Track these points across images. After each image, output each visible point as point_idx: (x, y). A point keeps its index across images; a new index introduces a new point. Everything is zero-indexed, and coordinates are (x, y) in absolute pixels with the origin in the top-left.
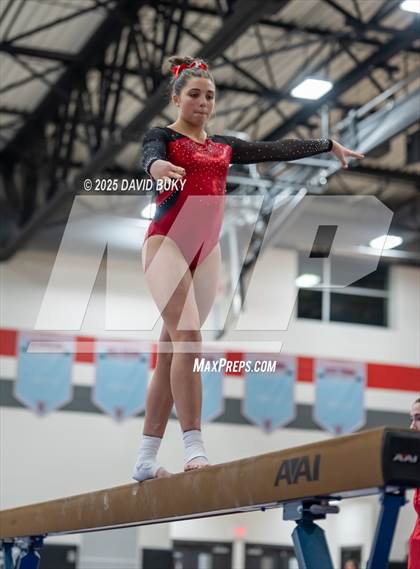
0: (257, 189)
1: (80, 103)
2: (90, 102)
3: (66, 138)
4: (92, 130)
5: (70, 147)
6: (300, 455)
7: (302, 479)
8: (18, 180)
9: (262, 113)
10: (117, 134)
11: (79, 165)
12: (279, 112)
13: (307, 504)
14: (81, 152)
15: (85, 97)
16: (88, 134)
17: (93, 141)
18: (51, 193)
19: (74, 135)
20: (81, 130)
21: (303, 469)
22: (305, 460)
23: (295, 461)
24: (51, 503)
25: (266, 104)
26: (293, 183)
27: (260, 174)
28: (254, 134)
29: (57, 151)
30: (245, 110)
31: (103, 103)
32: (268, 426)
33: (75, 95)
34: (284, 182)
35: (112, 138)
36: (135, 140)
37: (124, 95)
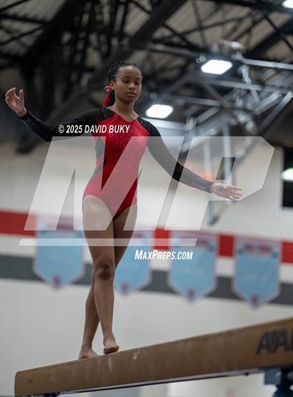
0: (249, 92)
1: (92, 13)
2: (101, 13)
3: (80, 46)
4: (103, 38)
5: (84, 53)
6: (280, 328)
7: (281, 349)
8: (38, 82)
9: (255, 23)
10: (126, 42)
11: (91, 70)
12: (271, 23)
13: (285, 371)
14: (94, 58)
15: (97, 9)
16: (99, 41)
17: (104, 48)
18: (66, 95)
19: (87, 43)
20: (93, 38)
21: (282, 340)
22: (284, 333)
23: (274, 333)
24: (63, 365)
25: (258, 16)
26: (281, 87)
27: (252, 79)
28: (247, 43)
29: (72, 57)
30: (240, 20)
31: (113, 14)
32: (255, 301)
33: (88, 6)
34: (273, 86)
35: (121, 46)
36: (141, 49)
37: (132, 6)
